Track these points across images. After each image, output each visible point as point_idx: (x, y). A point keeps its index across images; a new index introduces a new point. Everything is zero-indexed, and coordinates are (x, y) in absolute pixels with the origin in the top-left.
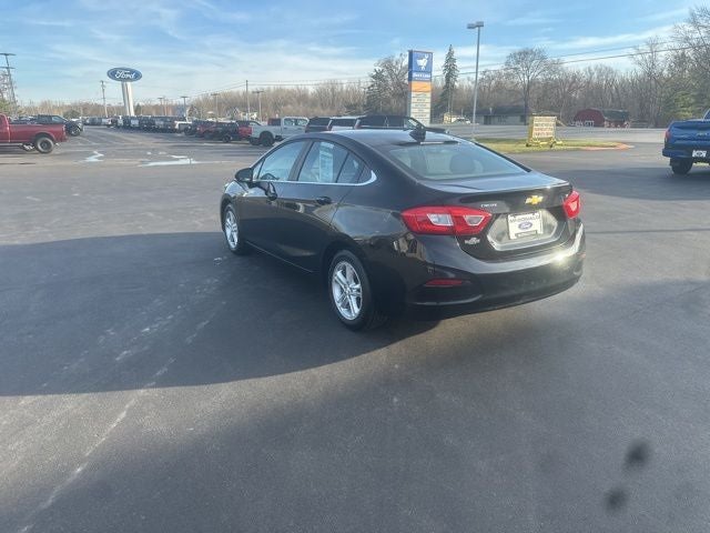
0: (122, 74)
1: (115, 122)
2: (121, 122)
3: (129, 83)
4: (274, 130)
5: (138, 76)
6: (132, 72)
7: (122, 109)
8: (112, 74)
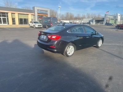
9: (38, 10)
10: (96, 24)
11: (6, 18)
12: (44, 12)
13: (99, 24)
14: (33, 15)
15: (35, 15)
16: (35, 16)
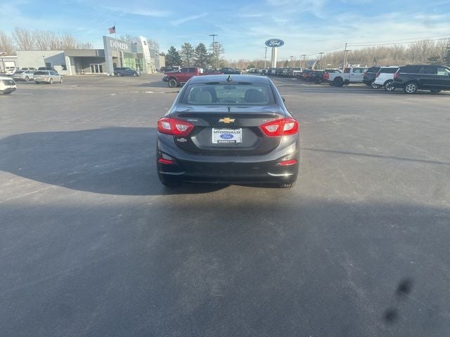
0: (273, 43)
1: (264, 71)
2: (267, 71)
3: (276, 48)
4: (345, 76)
5: (282, 43)
6: (279, 41)
7: (269, 64)
8: (268, 43)
10: (77, 71)
13: (88, 72)
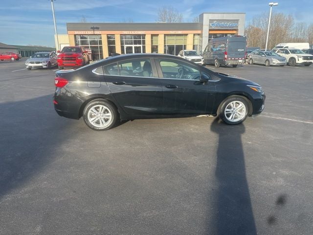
9: (211, 21)
11: (141, 46)
12: (229, 24)
14: (199, 34)
15: (203, 35)
16: (202, 37)
